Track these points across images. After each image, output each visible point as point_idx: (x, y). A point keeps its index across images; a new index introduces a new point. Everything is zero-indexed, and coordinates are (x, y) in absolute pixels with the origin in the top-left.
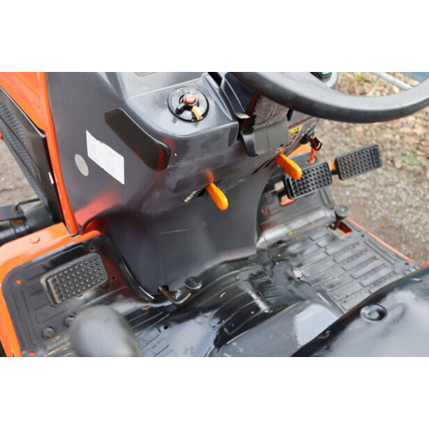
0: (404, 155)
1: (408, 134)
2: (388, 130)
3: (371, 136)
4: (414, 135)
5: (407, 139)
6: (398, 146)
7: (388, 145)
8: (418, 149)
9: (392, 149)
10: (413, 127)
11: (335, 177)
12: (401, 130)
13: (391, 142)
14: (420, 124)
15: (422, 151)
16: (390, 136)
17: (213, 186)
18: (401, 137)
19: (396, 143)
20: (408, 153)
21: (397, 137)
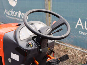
0: (79, 63)
1: (79, 59)
2: (74, 59)
3: (71, 60)
4: (80, 59)
5: (79, 60)
6: (77, 62)
7: (75, 62)
8: (82, 62)
9: (76, 63)
10: (80, 57)
11: (60, 62)
12: (77, 58)
13: (76, 61)
14: (81, 57)
15: (83, 62)
16: (75, 60)
17: (35, 61)
18: (78, 60)
19: (77, 61)
20: (80, 63)
21: (77, 60)
